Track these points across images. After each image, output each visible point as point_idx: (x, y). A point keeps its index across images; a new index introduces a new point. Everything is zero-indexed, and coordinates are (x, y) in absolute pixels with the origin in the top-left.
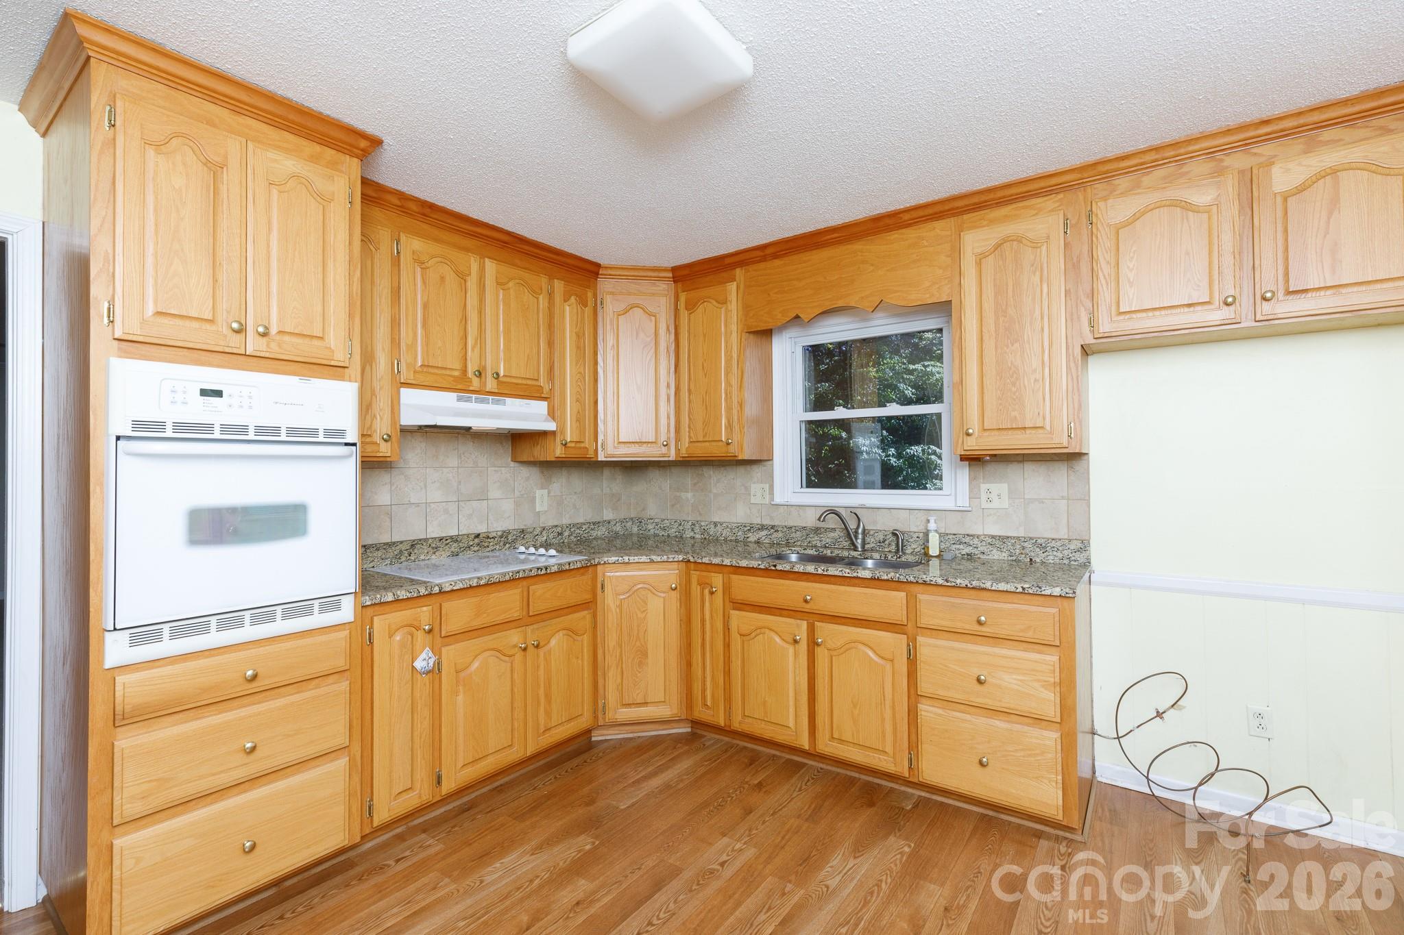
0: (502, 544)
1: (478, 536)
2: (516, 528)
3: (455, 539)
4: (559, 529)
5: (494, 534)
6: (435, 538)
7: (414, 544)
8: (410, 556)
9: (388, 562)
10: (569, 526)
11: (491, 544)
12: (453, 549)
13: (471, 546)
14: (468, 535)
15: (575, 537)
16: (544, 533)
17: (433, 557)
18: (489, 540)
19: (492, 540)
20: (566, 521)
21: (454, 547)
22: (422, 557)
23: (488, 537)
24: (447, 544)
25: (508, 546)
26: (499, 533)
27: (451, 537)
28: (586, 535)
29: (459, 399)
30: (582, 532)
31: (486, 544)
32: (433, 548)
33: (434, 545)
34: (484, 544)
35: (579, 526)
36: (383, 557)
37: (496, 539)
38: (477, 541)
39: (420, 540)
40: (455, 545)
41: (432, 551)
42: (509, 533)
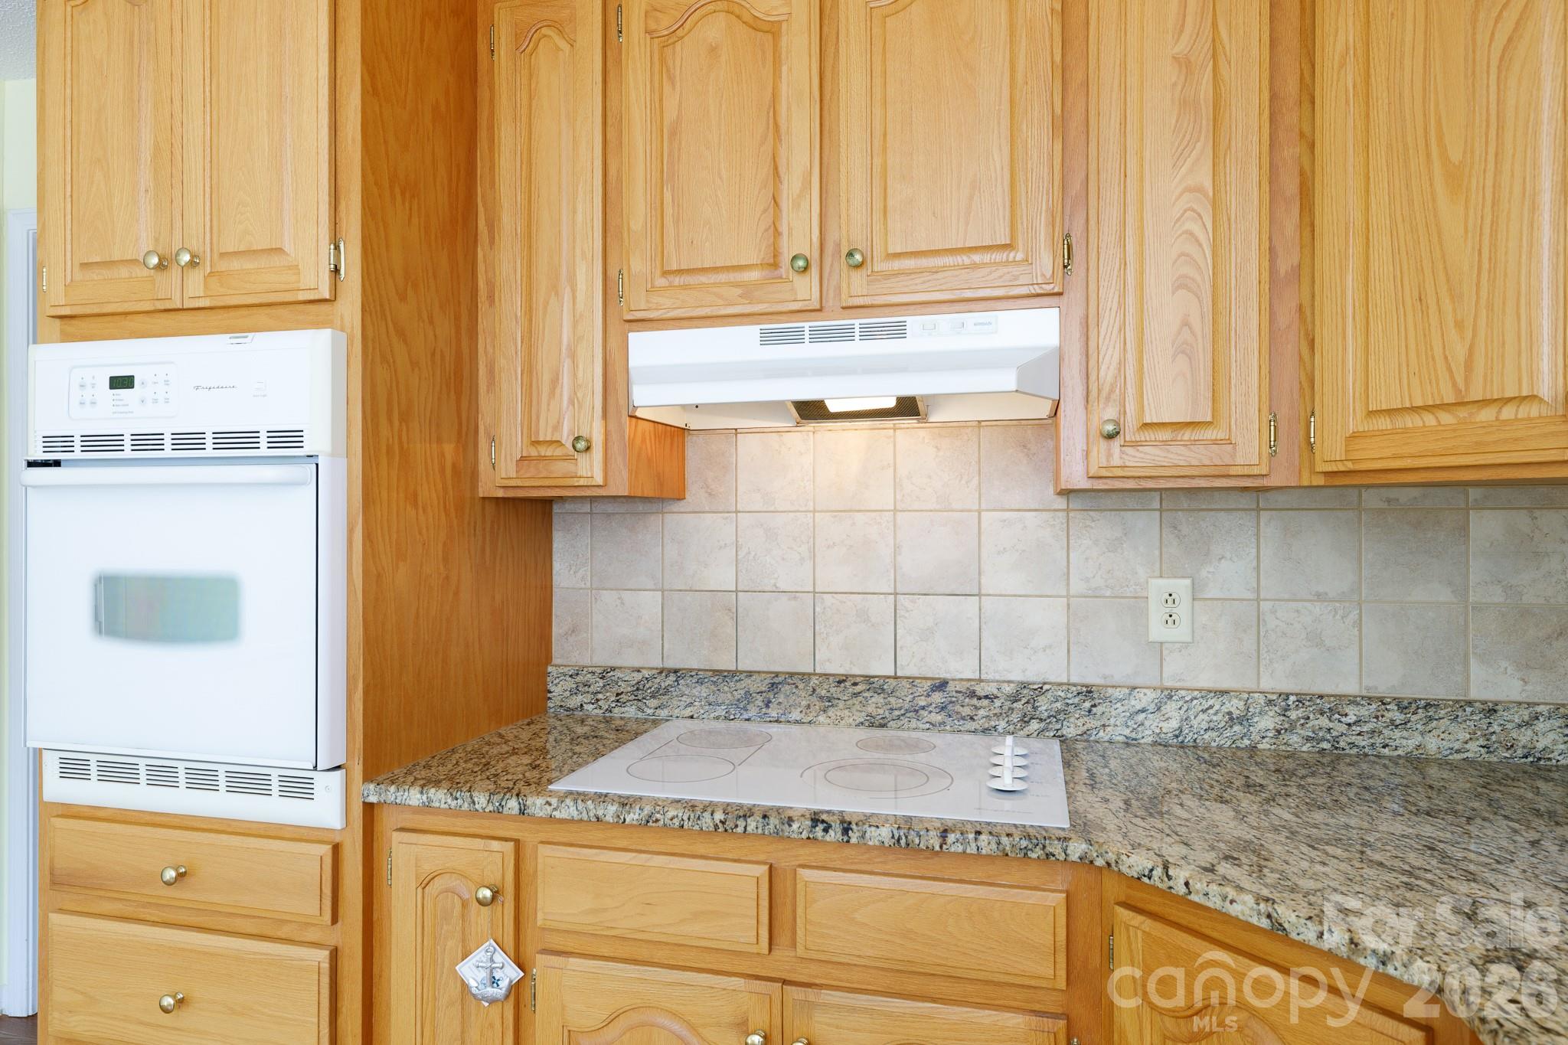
0: (1015, 717)
1: (942, 685)
2: (1074, 680)
3: (873, 684)
4: (1235, 706)
5: (991, 689)
6: (827, 676)
7: (776, 682)
8: (767, 706)
9: (721, 711)
10: (1281, 701)
11: (982, 712)
12: (870, 709)
13: (923, 708)
14: (912, 680)
15: (1308, 739)
16: (1171, 708)
17: (822, 718)
18: (975, 701)
19: (986, 702)
20: (1276, 680)
21: (875, 704)
22: (795, 715)
23: (972, 694)
24: (856, 695)
25: (1035, 725)
26: (1008, 689)
27: (868, 679)
28: (1361, 741)
29: (766, 339)
30: (1343, 728)
31: (966, 711)
32: (821, 698)
33: (823, 693)
34: (958, 708)
35: (1334, 705)
36: (711, 699)
37: (998, 703)
38: (938, 698)
39: (792, 675)
40: (879, 699)
41: (819, 705)
42: (1040, 690)
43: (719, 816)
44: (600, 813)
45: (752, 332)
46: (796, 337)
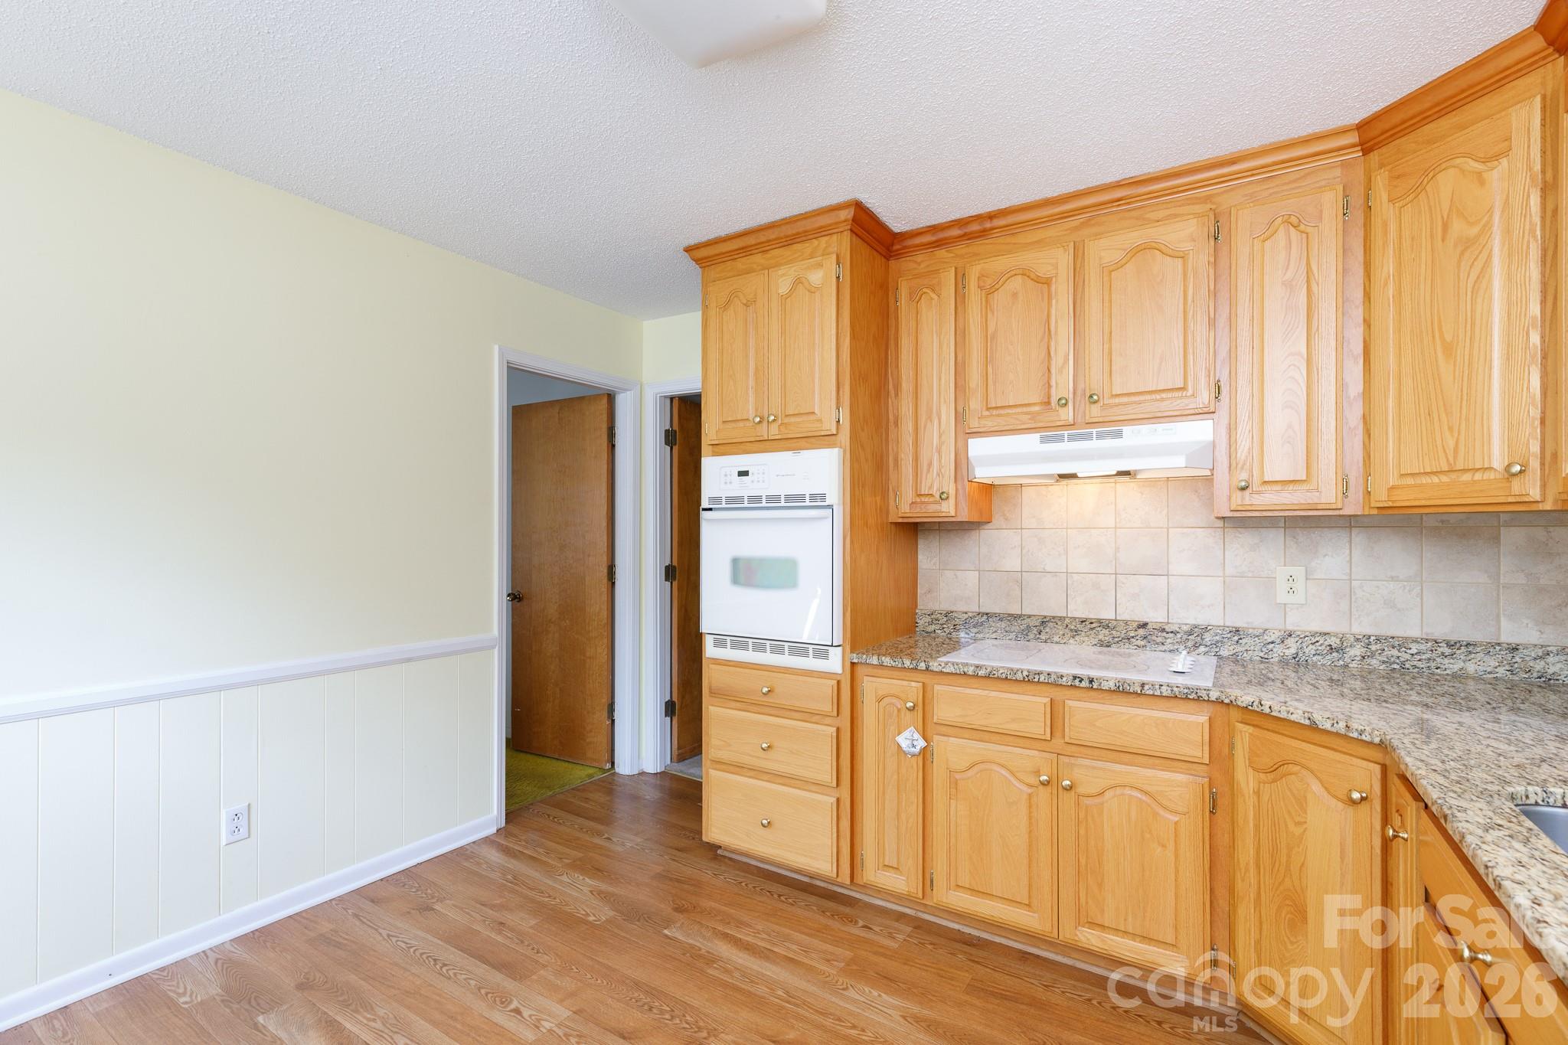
0: (1190, 644)
1: (1144, 625)
2: (1227, 624)
3: (1104, 624)
4: (1334, 641)
5: (1175, 628)
6: (1075, 618)
7: (1044, 622)
8: (1040, 634)
9: (1013, 636)
10: (1366, 640)
11: (1168, 641)
12: (1100, 637)
13: (1133, 637)
14: (1126, 623)
15: (1384, 662)
16: (1291, 641)
17: (1072, 641)
18: (1164, 634)
19: (1171, 635)
20: (1361, 627)
21: (1104, 634)
22: (1056, 639)
23: (1163, 630)
24: (1092, 629)
25: (1202, 649)
26: (1185, 628)
27: (1100, 621)
28: (1419, 664)
29: (1044, 440)
30: (1408, 657)
31: (1159, 640)
32: (1071, 630)
33: (1073, 627)
34: (1154, 638)
35: (1403, 643)
36: (1007, 629)
37: (1179, 636)
38: (1141, 632)
39: (1054, 618)
40: (1106, 632)
41: (1070, 634)
42: (1206, 629)
43: (1025, 673)
44: (966, 670)
45: (1035, 437)
46: (1060, 439)
